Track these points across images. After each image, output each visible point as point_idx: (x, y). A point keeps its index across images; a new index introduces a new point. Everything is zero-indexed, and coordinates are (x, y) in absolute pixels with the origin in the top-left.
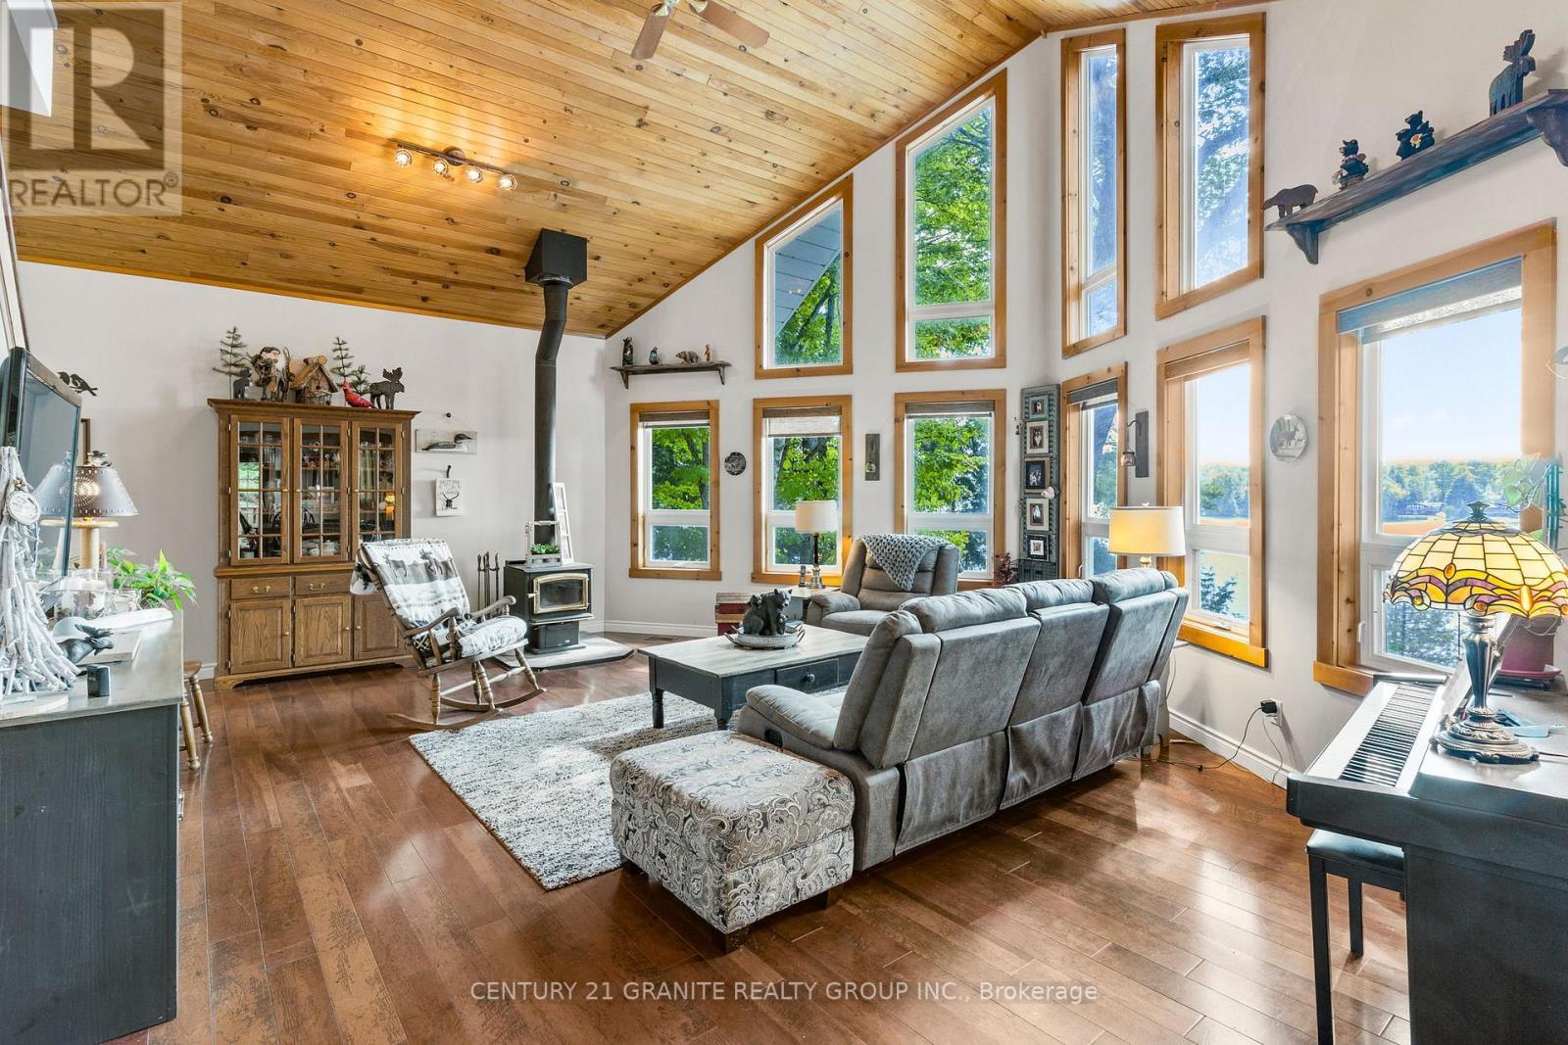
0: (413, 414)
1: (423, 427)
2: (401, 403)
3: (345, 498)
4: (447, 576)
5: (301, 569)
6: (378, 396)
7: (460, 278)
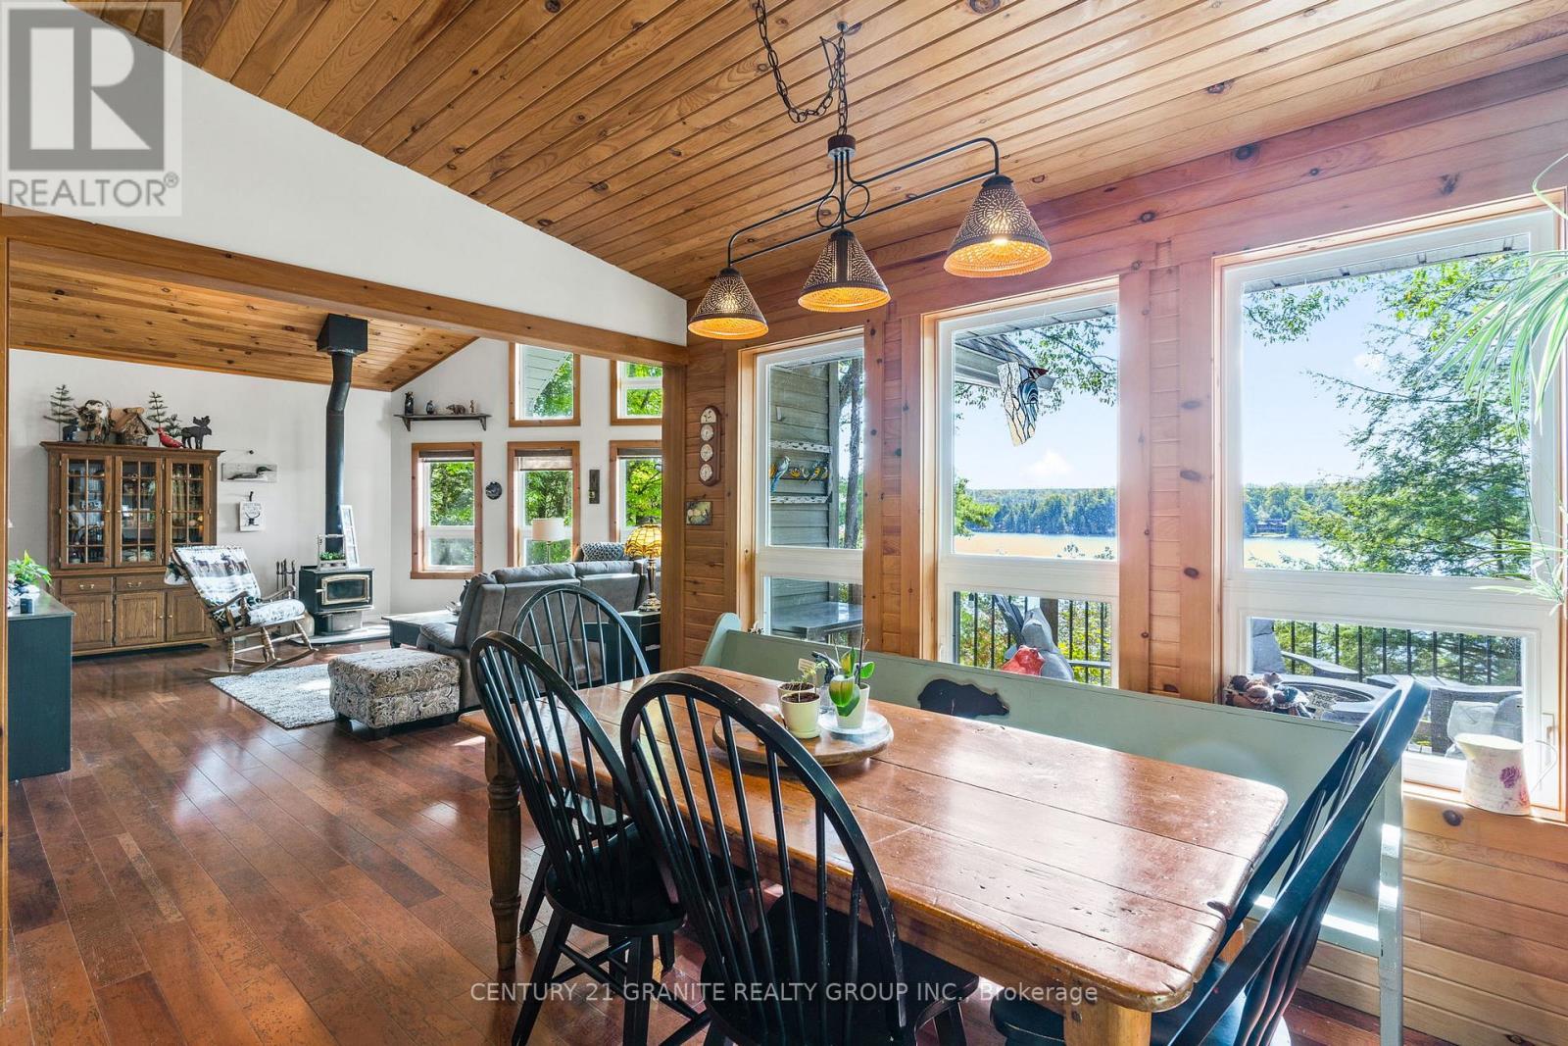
0: (219, 453)
1: (228, 462)
2: (209, 443)
3: (159, 517)
4: (242, 573)
5: (121, 571)
6: (189, 438)
7: (260, 347)
